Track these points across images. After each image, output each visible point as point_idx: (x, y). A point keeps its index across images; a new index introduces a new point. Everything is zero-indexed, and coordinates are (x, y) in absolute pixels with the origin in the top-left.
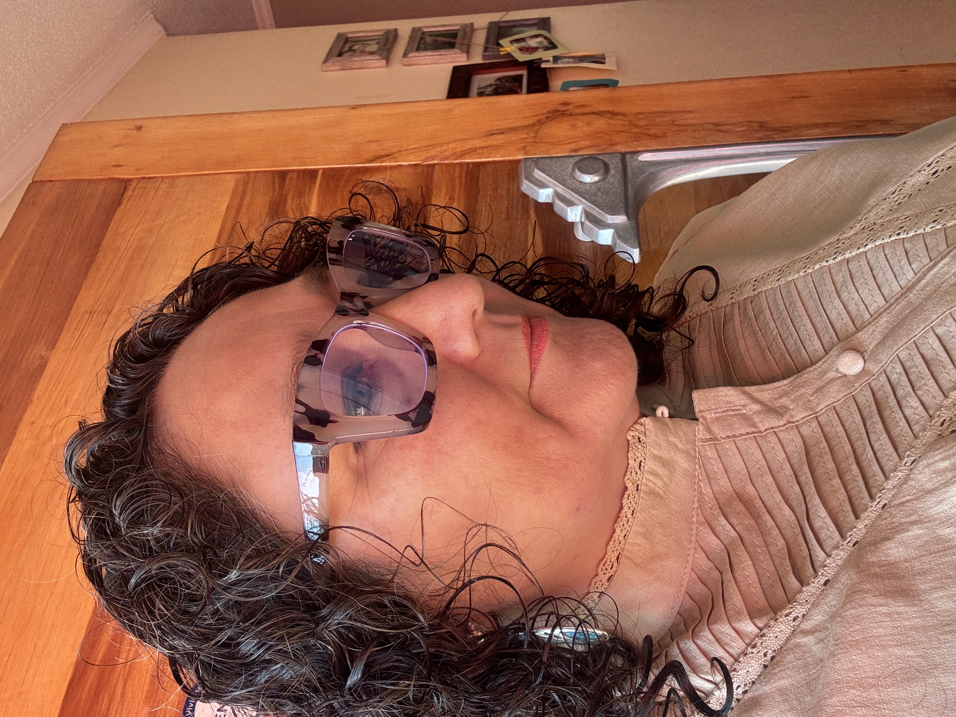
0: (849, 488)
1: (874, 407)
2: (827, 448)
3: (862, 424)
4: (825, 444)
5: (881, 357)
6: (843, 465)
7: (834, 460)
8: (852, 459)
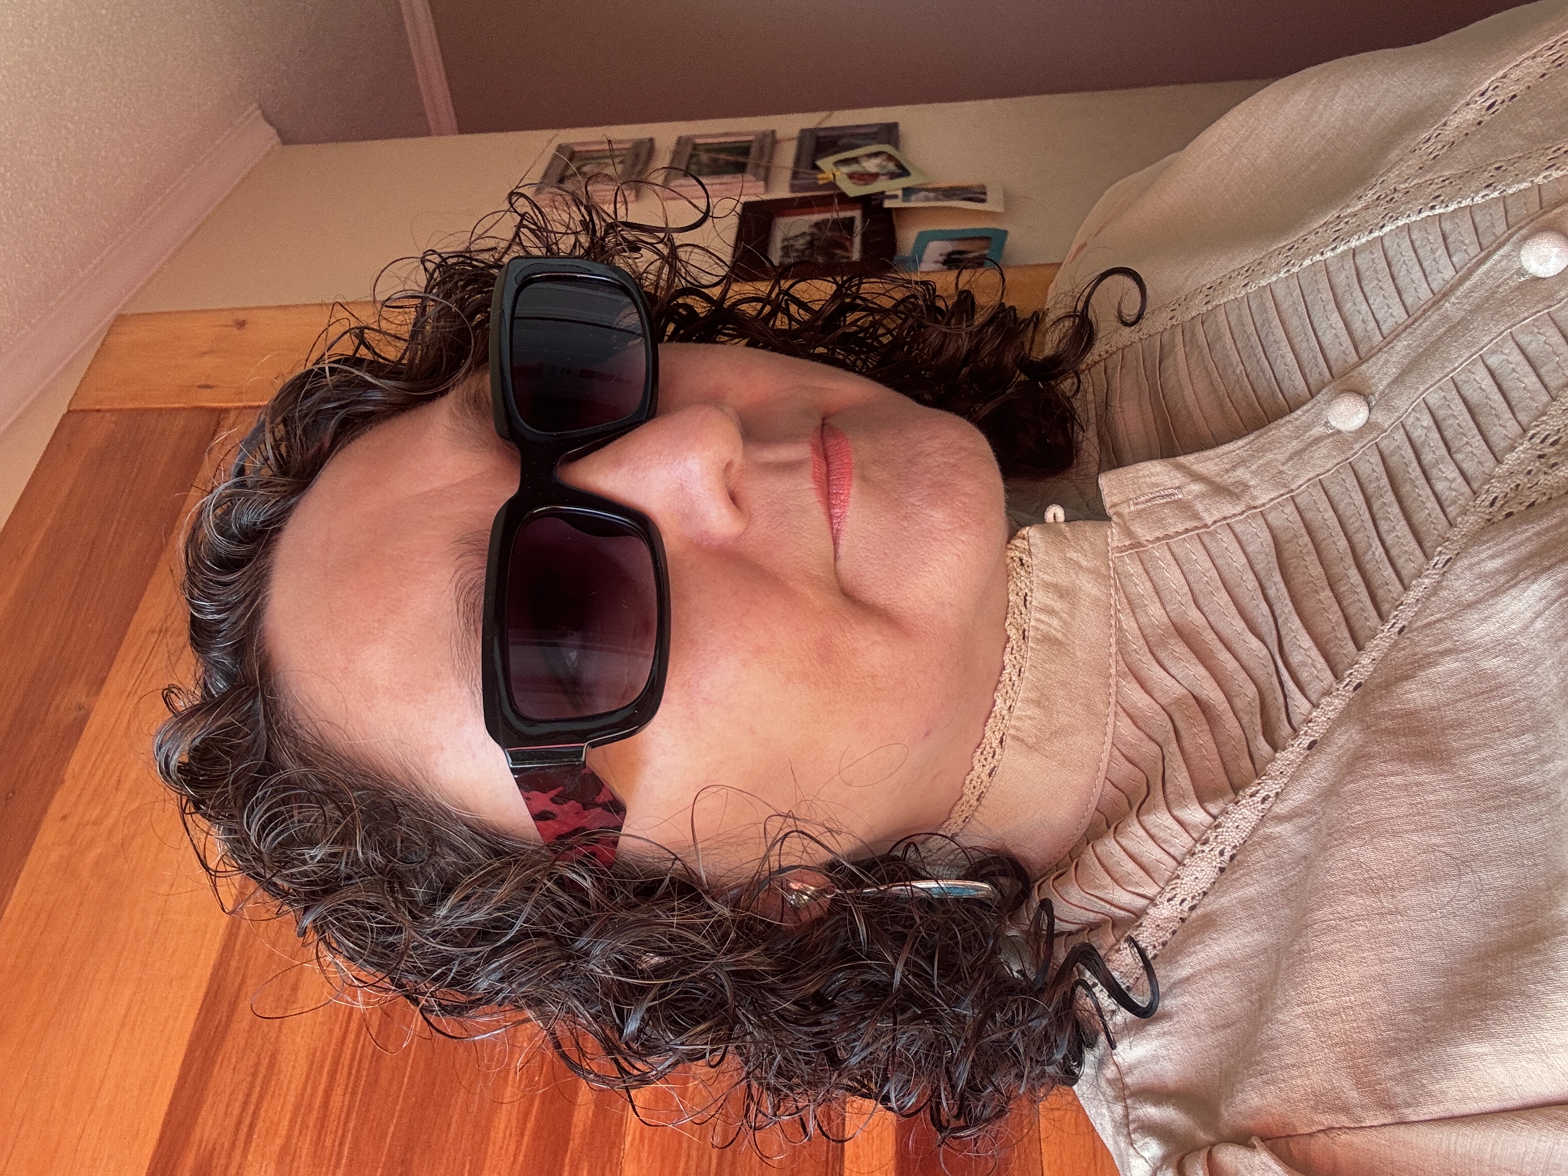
0: (1345, 603)
1: (1385, 481)
2: (1310, 545)
3: (1364, 506)
4: (1307, 539)
5: (1397, 402)
6: (1336, 570)
7: (1321, 563)
8: (1349, 560)
